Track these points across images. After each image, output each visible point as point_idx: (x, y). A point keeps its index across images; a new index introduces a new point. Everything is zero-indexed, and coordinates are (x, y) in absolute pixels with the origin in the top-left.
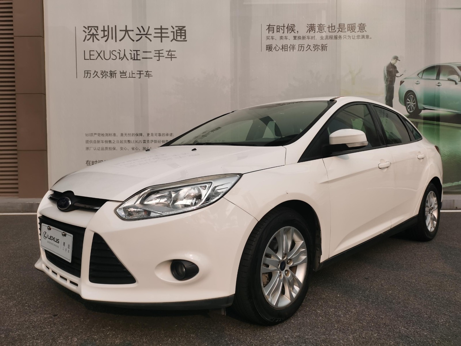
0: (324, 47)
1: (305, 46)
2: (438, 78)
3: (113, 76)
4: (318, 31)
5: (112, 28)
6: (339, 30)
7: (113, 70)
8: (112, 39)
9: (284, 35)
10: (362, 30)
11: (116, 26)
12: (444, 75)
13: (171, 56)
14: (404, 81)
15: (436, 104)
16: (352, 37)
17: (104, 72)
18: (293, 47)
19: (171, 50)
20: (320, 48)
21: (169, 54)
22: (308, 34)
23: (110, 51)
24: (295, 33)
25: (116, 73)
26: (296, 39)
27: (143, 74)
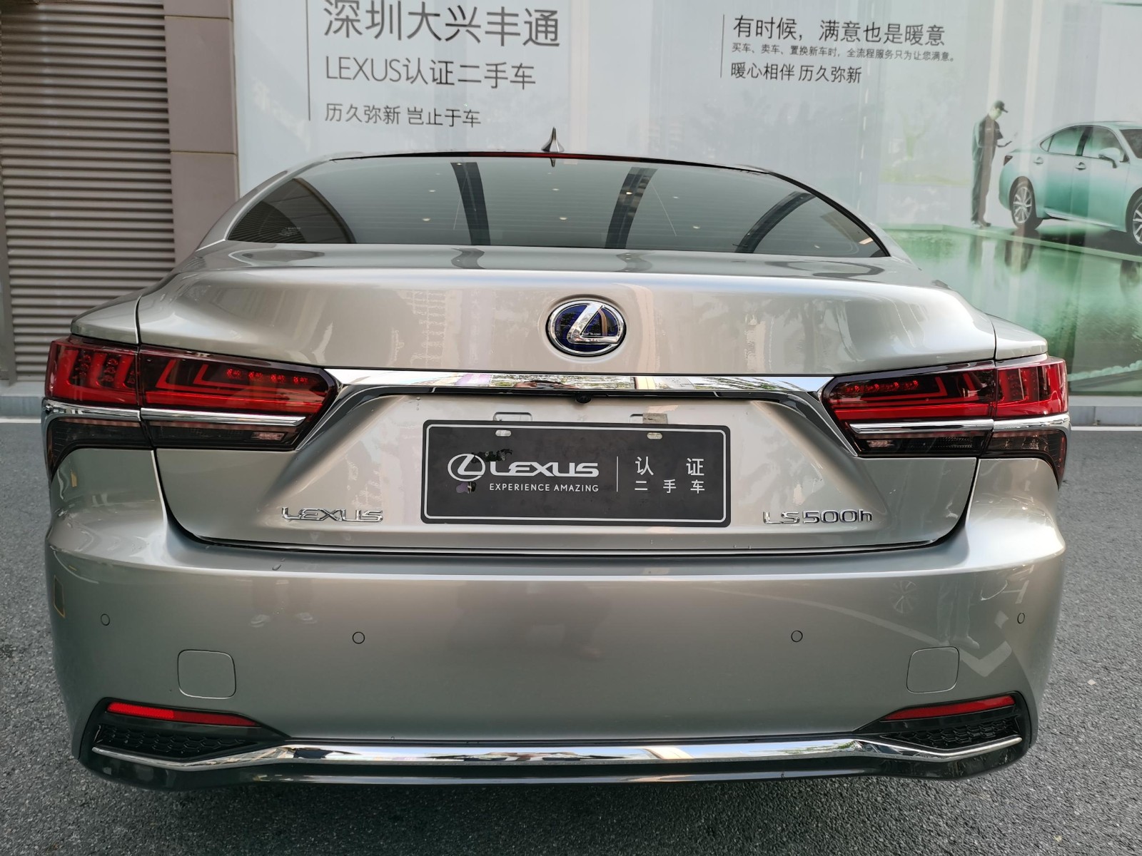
0: (853, 75)
1: (815, 70)
2: (1079, 154)
3: (392, 118)
4: (843, 36)
5: (391, 6)
6: (888, 39)
7: (392, 105)
8: (391, 32)
9: (771, 43)
10: (935, 40)
11: (400, 3)
12: (1094, 147)
13: (524, 79)
14: (1011, 157)
15: (1071, 208)
16: (913, 56)
17: (371, 108)
18: (789, 71)
19: (523, 66)
20: (846, 75)
22: (823, 43)
23: (386, 60)
24: (795, 39)
25: (400, 113)
26: (796, 53)
27: (460, 117)
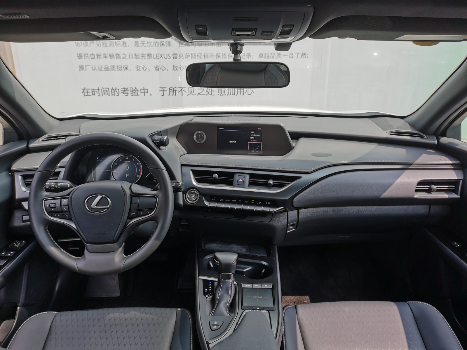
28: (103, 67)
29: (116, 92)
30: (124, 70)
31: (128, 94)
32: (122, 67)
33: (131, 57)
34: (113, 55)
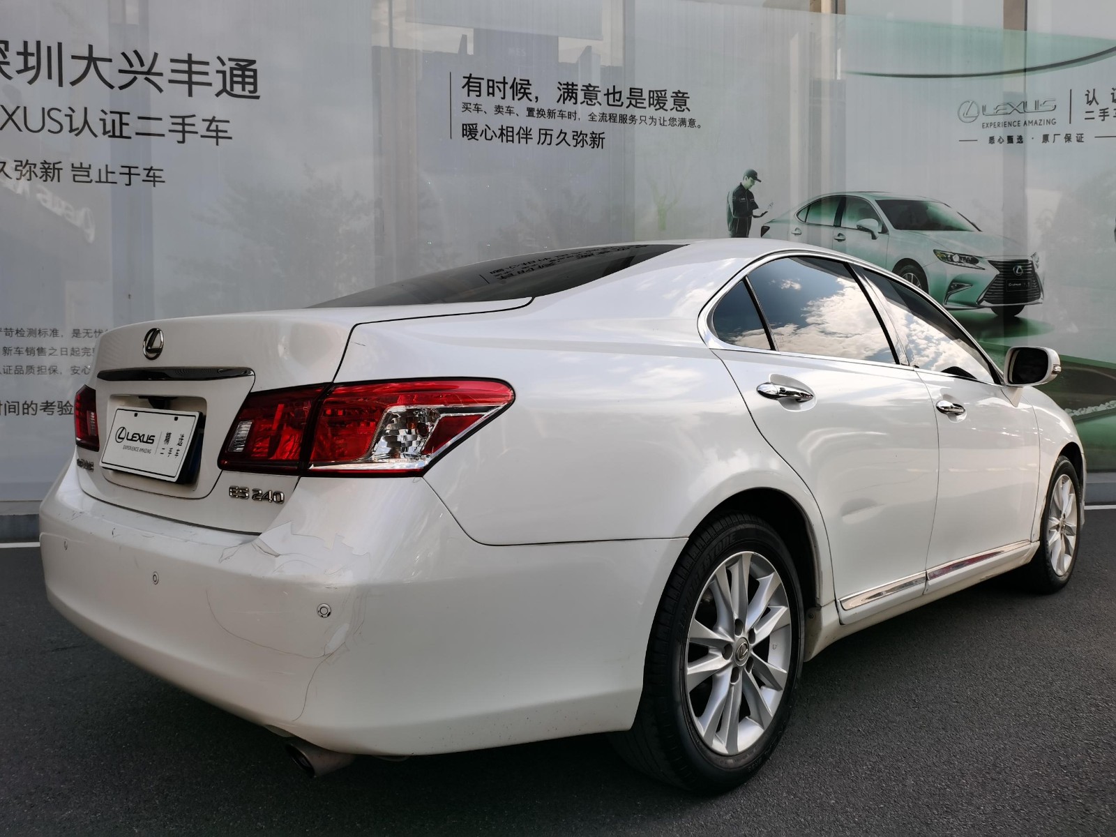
0: (597, 140)
1: (555, 134)
2: (837, 225)
3: (51, 175)
4: (583, 100)
5: (49, 48)
6: (631, 103)
7: (51, 160)
8: (50, 77)
9: (504, 104)
10: (680, 106)
11: (60, 45)
12: (851, 218)
13: (217, 134)
14: (769, 228)
16: (658, 122)
17: (23, 165)
18: (526, 135)
19: (216, 119)
20: (588, 139)
21: (211, 128)
22: (560, 106)
23: (43, 109)
24: (531, 100)
25: (62, 169)
26: (533, 116)
27: (139, 175)
28: (13, 368)
29: (32, 408)
30: (50, 373)
31: (53, 412)
32: (48, 368)
33: (65, 353)
34: (32, 349)
